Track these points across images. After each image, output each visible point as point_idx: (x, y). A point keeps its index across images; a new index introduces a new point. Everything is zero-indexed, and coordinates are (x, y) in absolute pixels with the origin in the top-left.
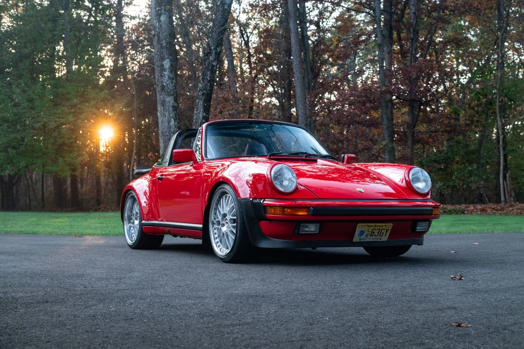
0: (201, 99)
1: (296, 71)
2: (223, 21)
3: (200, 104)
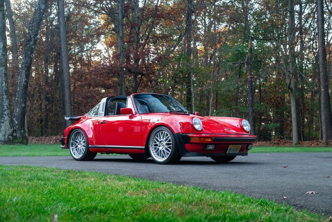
0: (24, 70)
3: (23, 73)
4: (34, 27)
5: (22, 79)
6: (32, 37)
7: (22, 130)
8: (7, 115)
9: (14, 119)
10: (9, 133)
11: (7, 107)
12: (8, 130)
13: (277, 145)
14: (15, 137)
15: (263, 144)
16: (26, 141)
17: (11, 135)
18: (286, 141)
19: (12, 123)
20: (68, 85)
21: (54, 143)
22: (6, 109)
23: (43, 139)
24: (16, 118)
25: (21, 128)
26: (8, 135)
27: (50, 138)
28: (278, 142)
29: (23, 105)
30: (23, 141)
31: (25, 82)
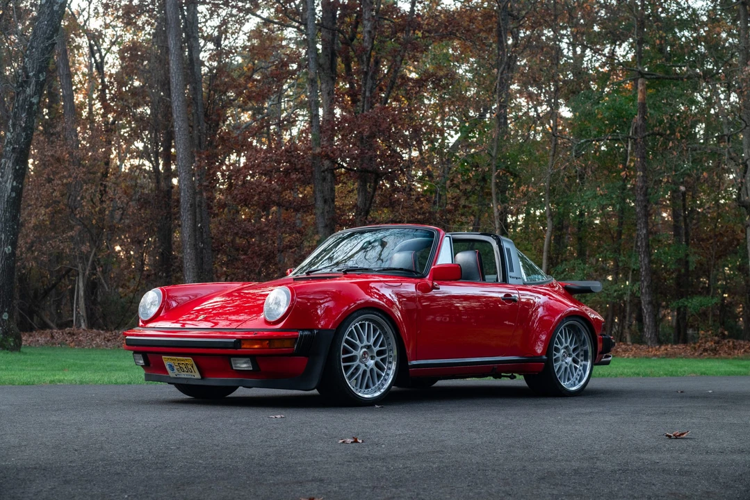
0: (10, 158)
1: (177, 117)
2: (50, 30)
3: (8, 166)
4: (37, 48)
5: (6, 182)
6: (31, 74)
7: (6, 314)
13: (712, 354)
15: (677, 350)
16: (14, 341)
18: (735, 343)
20: (188, 202)
25: (3, 307)
28: (714, 346)
29: (8, 249)
30: (6, 341)
31: (13, 189)
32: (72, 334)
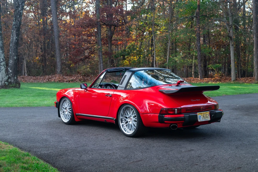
0: (15, 30)
1: (53, 9)
3: (14, 32)
5: (14, 37)
6: (20, 4)
7: (15, 77)
8: (3, 66)
9: (9, 69)
10: (5, 80)
11: (3, 60)
12: (4, 77)
14: (10, 83)
16: (19, 85)
17: (6, 81)
18: (226, 78)
19: (7, 72)
21: (47, 81)
22: (2, 61)
23: (39, 78)
24: (10, 67)
25: (15, 75)
26: (4, 81)
27: (44, 77)
29: (15, 58)
30: (16, 85)
31: (16, 39)
32: (23, 78)
